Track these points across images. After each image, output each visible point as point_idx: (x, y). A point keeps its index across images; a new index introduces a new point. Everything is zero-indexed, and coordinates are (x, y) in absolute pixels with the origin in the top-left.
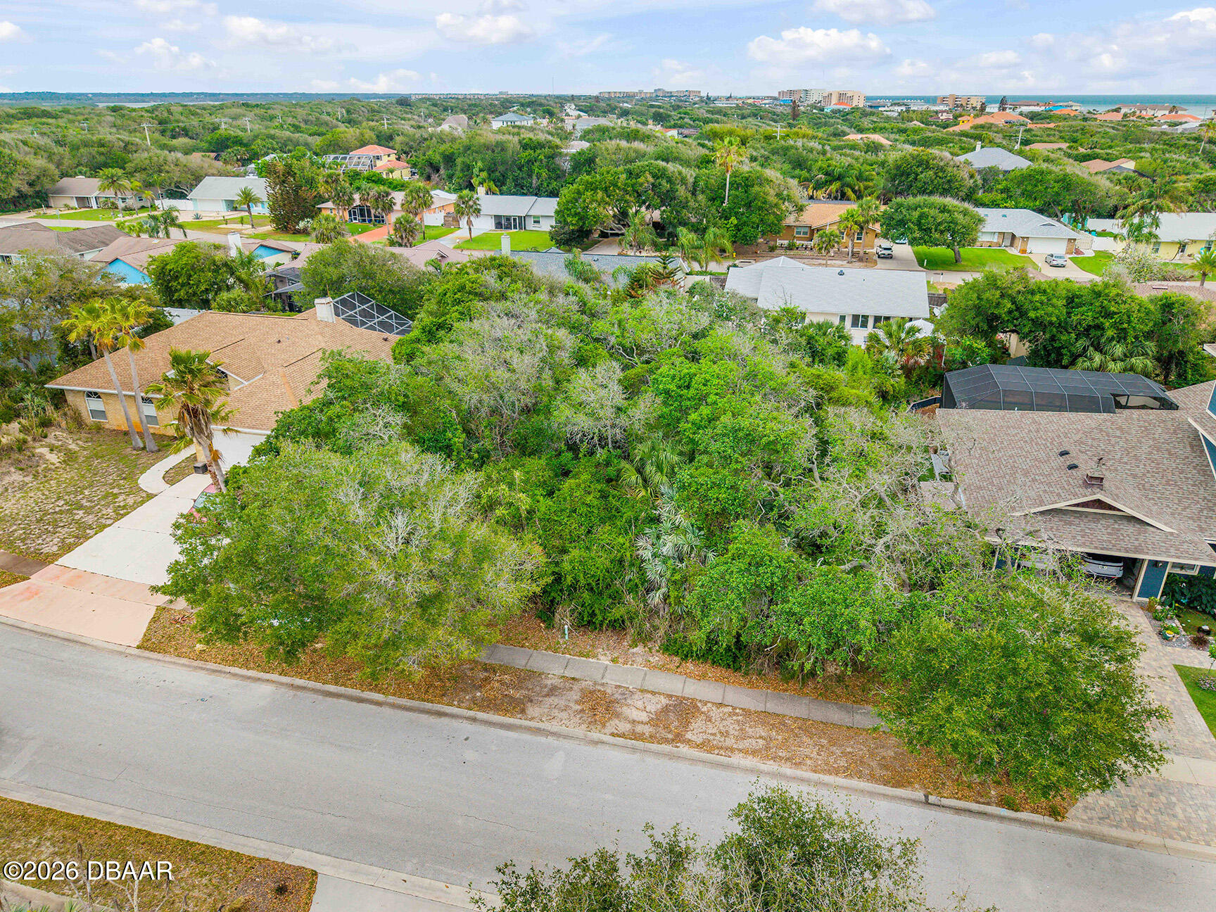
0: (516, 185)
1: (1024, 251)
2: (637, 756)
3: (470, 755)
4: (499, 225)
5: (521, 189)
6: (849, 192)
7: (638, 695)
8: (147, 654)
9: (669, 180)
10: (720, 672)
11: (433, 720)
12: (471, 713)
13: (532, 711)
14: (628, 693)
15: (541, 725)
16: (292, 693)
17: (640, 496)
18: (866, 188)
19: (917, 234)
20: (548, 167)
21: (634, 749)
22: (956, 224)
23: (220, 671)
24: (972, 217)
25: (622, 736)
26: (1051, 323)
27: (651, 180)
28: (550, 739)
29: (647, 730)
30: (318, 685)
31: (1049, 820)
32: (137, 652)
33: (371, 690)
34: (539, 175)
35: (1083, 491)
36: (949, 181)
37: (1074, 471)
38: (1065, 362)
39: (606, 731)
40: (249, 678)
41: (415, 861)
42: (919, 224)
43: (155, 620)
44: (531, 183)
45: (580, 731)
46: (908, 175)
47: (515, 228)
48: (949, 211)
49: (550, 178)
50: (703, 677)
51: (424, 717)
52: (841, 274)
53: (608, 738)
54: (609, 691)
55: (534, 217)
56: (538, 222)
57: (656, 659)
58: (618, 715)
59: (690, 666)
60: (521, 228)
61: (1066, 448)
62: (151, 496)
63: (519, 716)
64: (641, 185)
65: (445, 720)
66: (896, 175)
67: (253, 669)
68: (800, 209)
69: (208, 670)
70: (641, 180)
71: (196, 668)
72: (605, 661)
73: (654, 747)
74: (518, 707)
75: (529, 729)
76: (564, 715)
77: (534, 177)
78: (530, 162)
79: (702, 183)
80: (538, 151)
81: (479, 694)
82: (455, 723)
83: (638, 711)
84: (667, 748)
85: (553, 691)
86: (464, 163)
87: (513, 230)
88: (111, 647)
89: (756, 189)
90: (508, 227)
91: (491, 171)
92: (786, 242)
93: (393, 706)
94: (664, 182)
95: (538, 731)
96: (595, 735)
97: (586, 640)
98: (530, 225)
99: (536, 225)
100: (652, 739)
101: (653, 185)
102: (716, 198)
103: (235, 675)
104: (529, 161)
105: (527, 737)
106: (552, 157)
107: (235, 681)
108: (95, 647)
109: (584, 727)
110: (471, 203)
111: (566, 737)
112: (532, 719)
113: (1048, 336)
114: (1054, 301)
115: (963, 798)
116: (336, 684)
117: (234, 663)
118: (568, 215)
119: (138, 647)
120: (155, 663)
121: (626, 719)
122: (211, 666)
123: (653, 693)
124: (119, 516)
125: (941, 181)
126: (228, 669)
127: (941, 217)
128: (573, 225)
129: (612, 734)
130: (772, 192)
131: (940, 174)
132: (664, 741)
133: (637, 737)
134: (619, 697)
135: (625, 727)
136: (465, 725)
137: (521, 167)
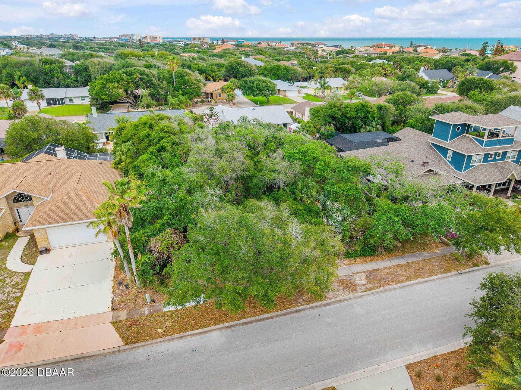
0: (45, 83)
1: (285, 96)
2: (377, 295)
3: (329, 320)
4: (49, 104)
5: (49, 85)
6: (209, 77)
7: (355, 276)
8: (134, 345)
9: (147, 76)
11: (298, 314)
12: (309, 306)
13: (328, 295)
14: (351, 276)
15: (336, 299)
16: (229, 330)
17: (308, 202)
18: (216, 75)
19: (258, 92)
20: (61, 73)
21: (374, 294)
22: (269, 87)
23: (183, 336)
25: (365, 291)
27: (139, 76)
28: (346, 302)
29: (369, 286)
30: (237, 322)
31: (487, 266)
32: (127, 347)
33: (261, 314)
34: (58, 78)
35: (423, 168)
36: (250, 71)
37: (414, 163)
38: (358, 130)
39: (359, 292)
40: (201, 333)
41: (359, 363)
42: (257, 88)
43: (117, 329)
44: (54, 81)
45: (351, 295)
46: (235, 69)
47: (59, 104)
48: (265, 82)
49: (64, 78)
50: (365, 262)
51: (294, 315)
52: (254, 109)
53: (362, 294)
54: (344, 278)
55: (69, 98)
56: (72, 100)
57: (346, 261)
58: (357, 285)
59: (358, 260)
60: (63, 104)
62: (27, 275)
63: (326, 299)
64: (135, 79)
65: (303, 313)
66: (230, 69)
67: (199, 328)
68: (205, 85)
69: (176, 338)
70: (135, 76)
71: (169, 340)
73: (378, 290)
75: (335, 302)
76: (340, 292)
77: (55, 78)
78: (51, 71)
79: (162, 77)
80: (54, 65)
81: (304, 298)
82: (308, 312)
83: (360, 281)
84: (382, 289)
86: (7, 73)
87: (58, 106)
88: (108, 351)
89: (186, 78)
90: (55, 104)
91: (27, 77)
92: (199, 100)
93: (277, 316)
94: (145, 77)
95: (338, 302)
96: (358, 295)
98: (67, 102)
99: (71, 102)
100: (375, 288)
101: (140, 78)
102: (170, 82)
103: (193, 335)
104: (50, 70)
105: (337, 305)
106: (61, 68)
107: (197, 337)
108: (99, 355)
109: (351, 293)
110: (39, 93)
111: (350, 299)
112: (332, 298)
115: (466, 268)
116: (245, 318)
117: (187, 330)
119: (126, 344)
120: (145, 347)
121: (360, 285)
122: (176, 336)
123: (358, 273)
124: (22, 290)
125: (247, 71)
126: (187, 334)
127: (264, 85)
128: (106, 99)
129: (362, 292)
130: (193, 79)
131: (246, 68)
132: (379, 287)
133: (370, 289)
134: (350, 279)
135: (363, 288)
136: (312, 311)
137: (46, 74)
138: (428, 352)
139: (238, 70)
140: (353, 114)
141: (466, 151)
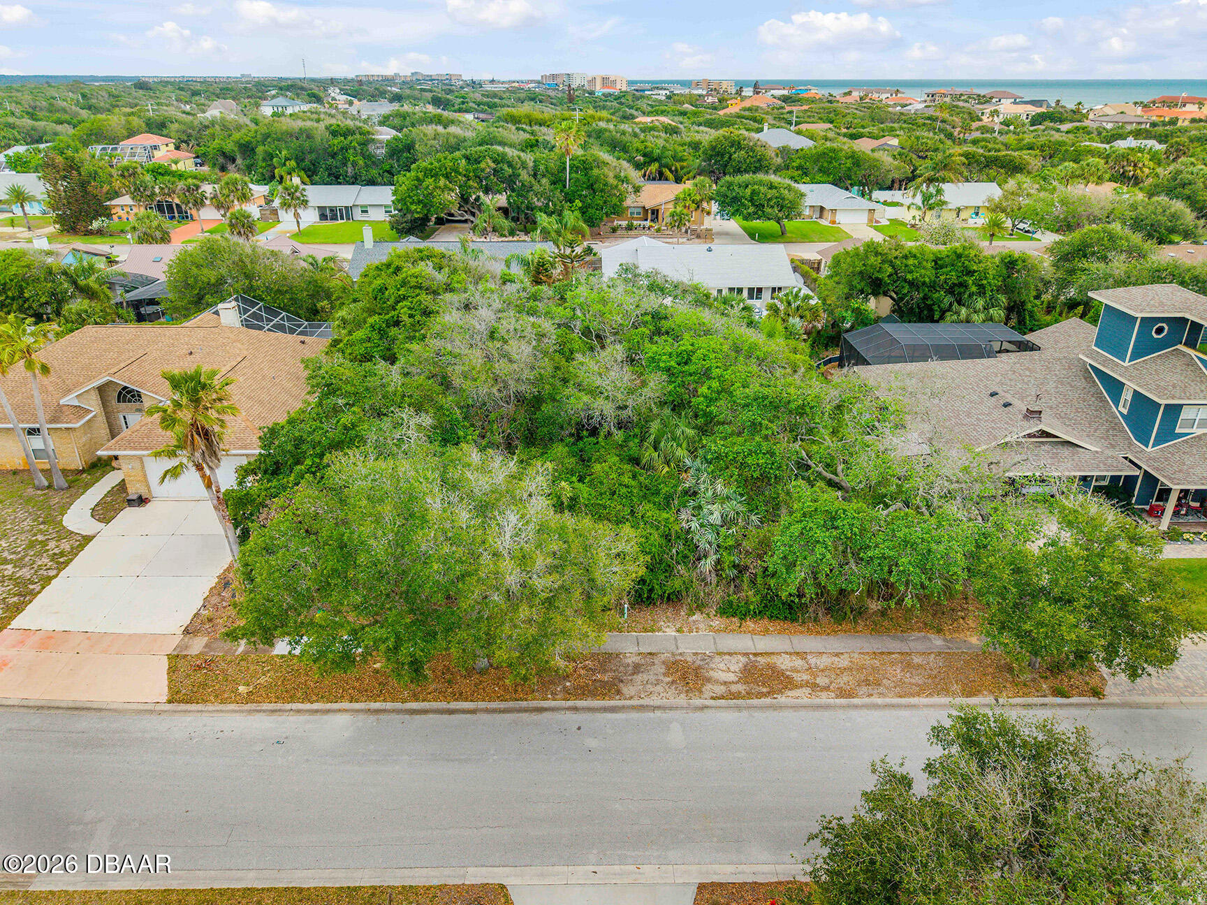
0: (329, 175)
1: (834, 222)
2: (745, 713)
3: (592, 743)
4: (323, 217)
5: (336, 178)
6: (667, 173)
7: (717, 659)
8: (183, 707)
9: (510, 165)
10: (778, 625)
11: (535, 717)
12: (570, 703)
13: (627, 690)
14: (706, 658)
15: (641, 702)
16: (372, 718)
17: (664, 472)
18: (682, 168)
19: (751, 210)
20: (362, 154)
21: (739, 708)
22: (783, 199)
23: (280, 710)
24: (796, 192)
25: (722, 697)
26: (924, 283)
27: (493, 165)
28: (658, 713)
29: (741, 688)
30: (398, 705)
31: (1094, 700)
32: (170, 707)
33: (456, 700)
34: (354, 164)
35: (1025, 423)
36: (759, 160)
37: (1010, 408)
38: (936, 317)
39: (705, 696)
40: (317, 711)
41: (595, 852)
42: (751, 200)
43: (172, 670)
44: (347, 172)
45: (682, 700)
46: (723, 155)
47: (342, 218)
48: (776, 188)
49: (367, 166)
50: (766, 632)
51: (525, 716)
52: (710, 250)
53: (712, 702)
54: (689, 659)
55: (362, 206)
56: (367, 212)
57: (717, 622)
58: (709, 680)
59: (750, 624)
60: (349, 219)
61: (994, 389)
62: (88, 539)
63: (617, 697)
64: (483, 170)
65: (547, 715)
66: (711, 156)
67: (317, 701)
68: (637, 190)
69: (264, 711)
70: (482, 165)
71: (250, 712)
72: (671, 632)
73: (755, 702)
74: (611, 688)
75: (633, 708)
76: (659, 688)
77: (350, 165)
78: (344, 149)
79: (542, 167)
80: (350, 138)
81: (568, 684)
82: (559, 716)
83: (726, 671)
84: (768, 700)
85: (637, 669)
86: (266, 152)
87: (340, 221)
88: (135, 707)
89: (595, 172)
90: (334, 218)
91: (299, 160)
92: (624, 223)
93: (487, 711)
94: (505, 167)
95: (642, 708)
96: (697, 702)
97: (646, 615)
98: (357, 214)
99: (364, 215)
100: (749, 695)
101: (495, 170)
102: (557, 181)
103: (299, 711)
104: (342, 148)
105: (634, 715)
106: (364, 144)
107: (303, 718)
108: (115, 710)
109: (683, 696)
110: (298, 194)
111: (671, 708)
112: (631, 698)
113: (921, 295)
114: (924, 263)
115: (1025, 695)
116: (417, 700)
117: (292, 699)
118: (411, 204)
119: (170, 702)
120: (199, 714)
121: (717, 682)
122: (266, 706)
123: (730, 654)
124: (61, 566)
125: (752, 160)
126: (288, 706)
127: (771, 193)
128: (417, 213)
129: (712, 698)
130: (611, 175)
131: (751, 154)
132: (761, 695)
133: (736, 696)
134: (702, 663)
135: (720, 690)
136: (570, 716)
137: (334, 155)
138: (780, 868)
139: (730, 158)
140: (927, 274)
141: (1160, 390)
